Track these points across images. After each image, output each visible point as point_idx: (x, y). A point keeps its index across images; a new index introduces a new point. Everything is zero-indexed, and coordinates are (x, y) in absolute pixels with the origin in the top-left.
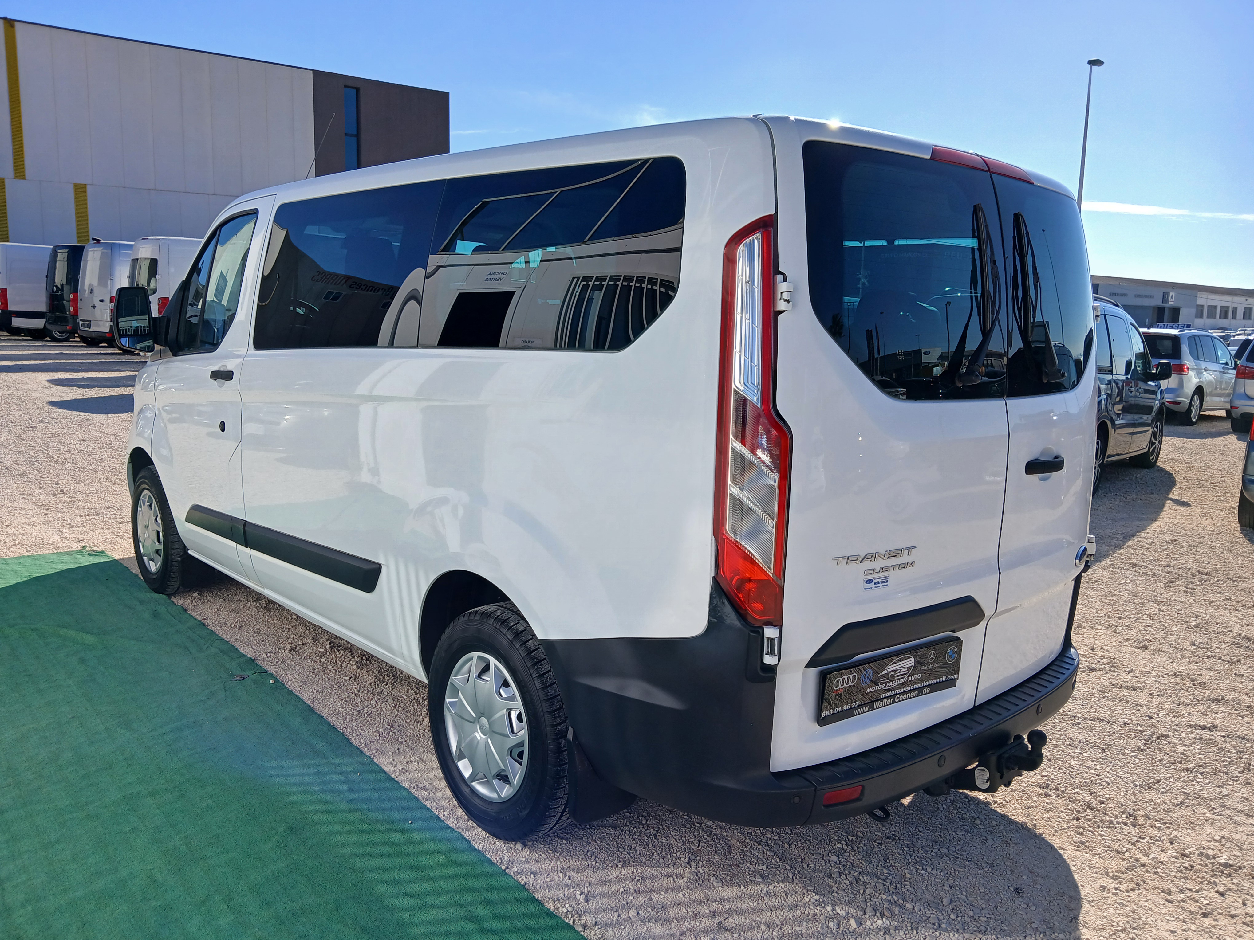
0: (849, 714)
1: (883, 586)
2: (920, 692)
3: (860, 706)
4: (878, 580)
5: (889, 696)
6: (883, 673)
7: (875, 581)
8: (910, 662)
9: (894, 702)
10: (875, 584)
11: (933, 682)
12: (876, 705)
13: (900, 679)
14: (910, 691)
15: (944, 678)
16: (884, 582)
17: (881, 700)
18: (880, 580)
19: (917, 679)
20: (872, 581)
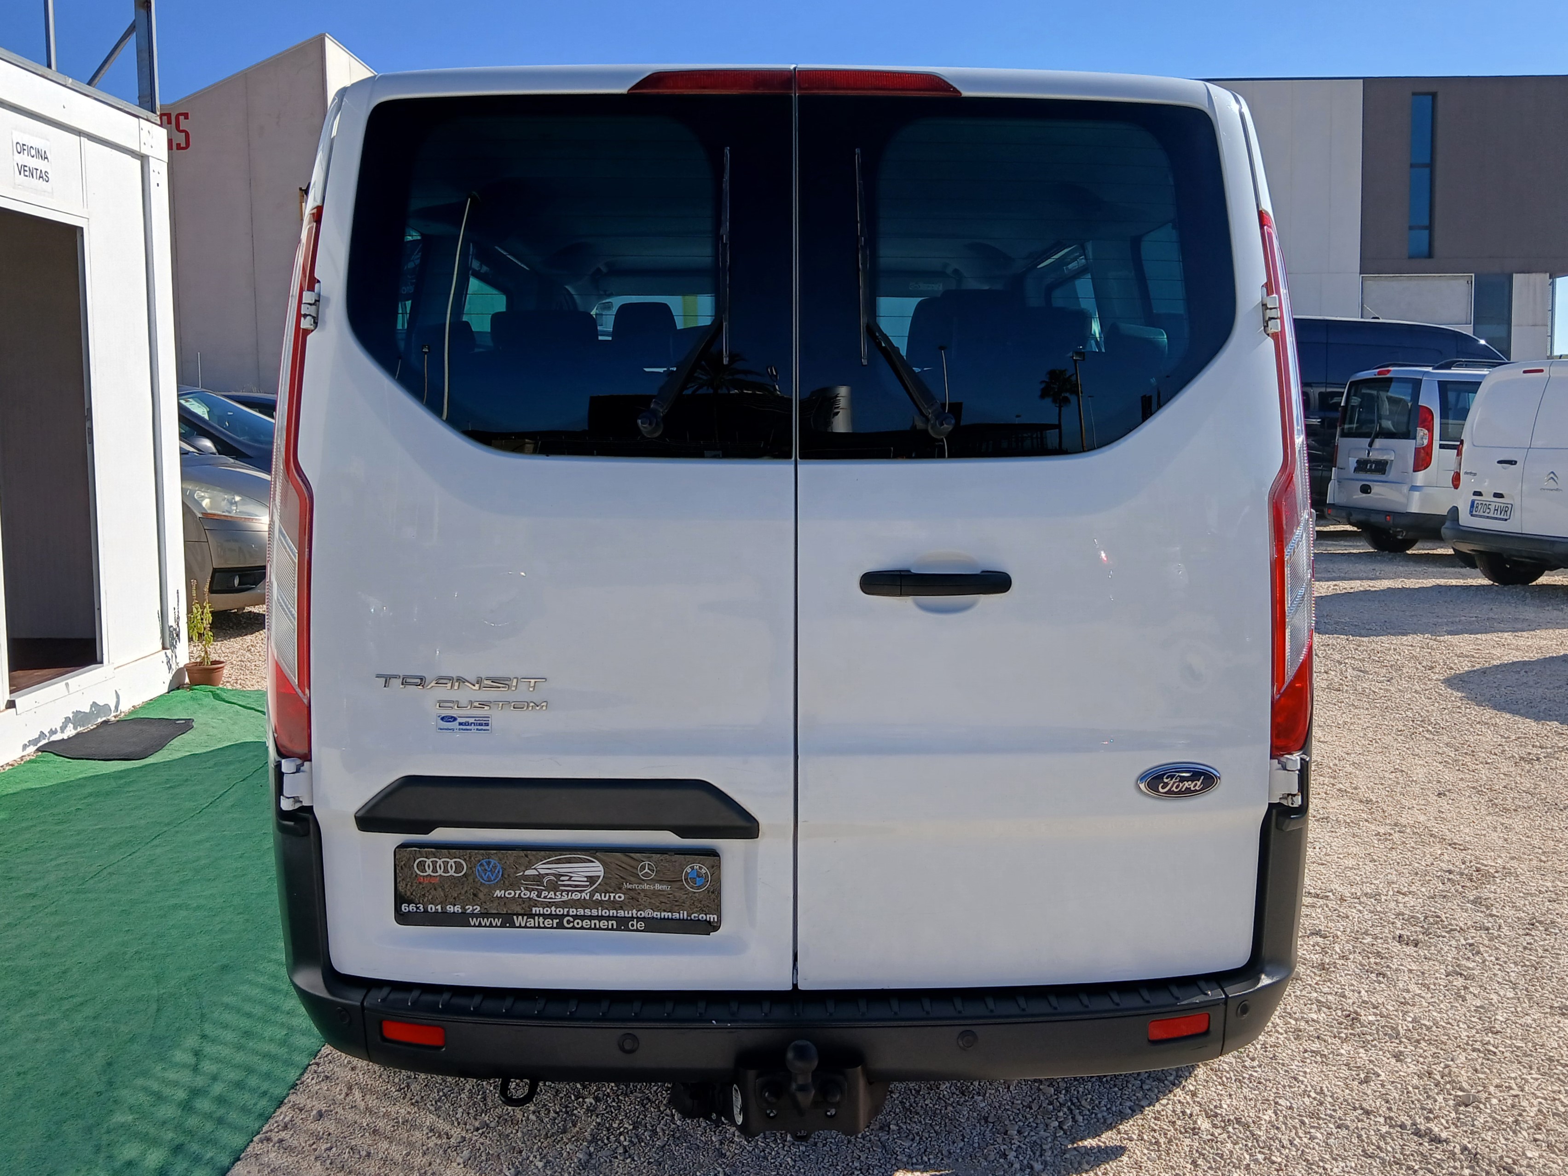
0: (462, 920)
1: (477, 729)
2: (623, 924)
3: (485, 915)
4: (467, 720)
5: (551, 914)
6: (527, 873)
7: (460, 720)
8: (596, 869)
9: (560, 926)
10: (460, 724)
11: (656, 914)
12: (518, 921)
13: (573, 892)
14: (600, 918)
15: (684, 915)
16: (481, 725)
17: (532, 916)
18: (472, 720)
19: (614, 902)
20: (455, 719)
